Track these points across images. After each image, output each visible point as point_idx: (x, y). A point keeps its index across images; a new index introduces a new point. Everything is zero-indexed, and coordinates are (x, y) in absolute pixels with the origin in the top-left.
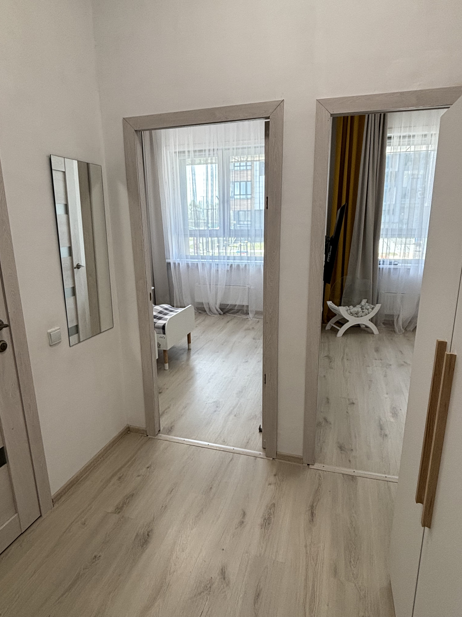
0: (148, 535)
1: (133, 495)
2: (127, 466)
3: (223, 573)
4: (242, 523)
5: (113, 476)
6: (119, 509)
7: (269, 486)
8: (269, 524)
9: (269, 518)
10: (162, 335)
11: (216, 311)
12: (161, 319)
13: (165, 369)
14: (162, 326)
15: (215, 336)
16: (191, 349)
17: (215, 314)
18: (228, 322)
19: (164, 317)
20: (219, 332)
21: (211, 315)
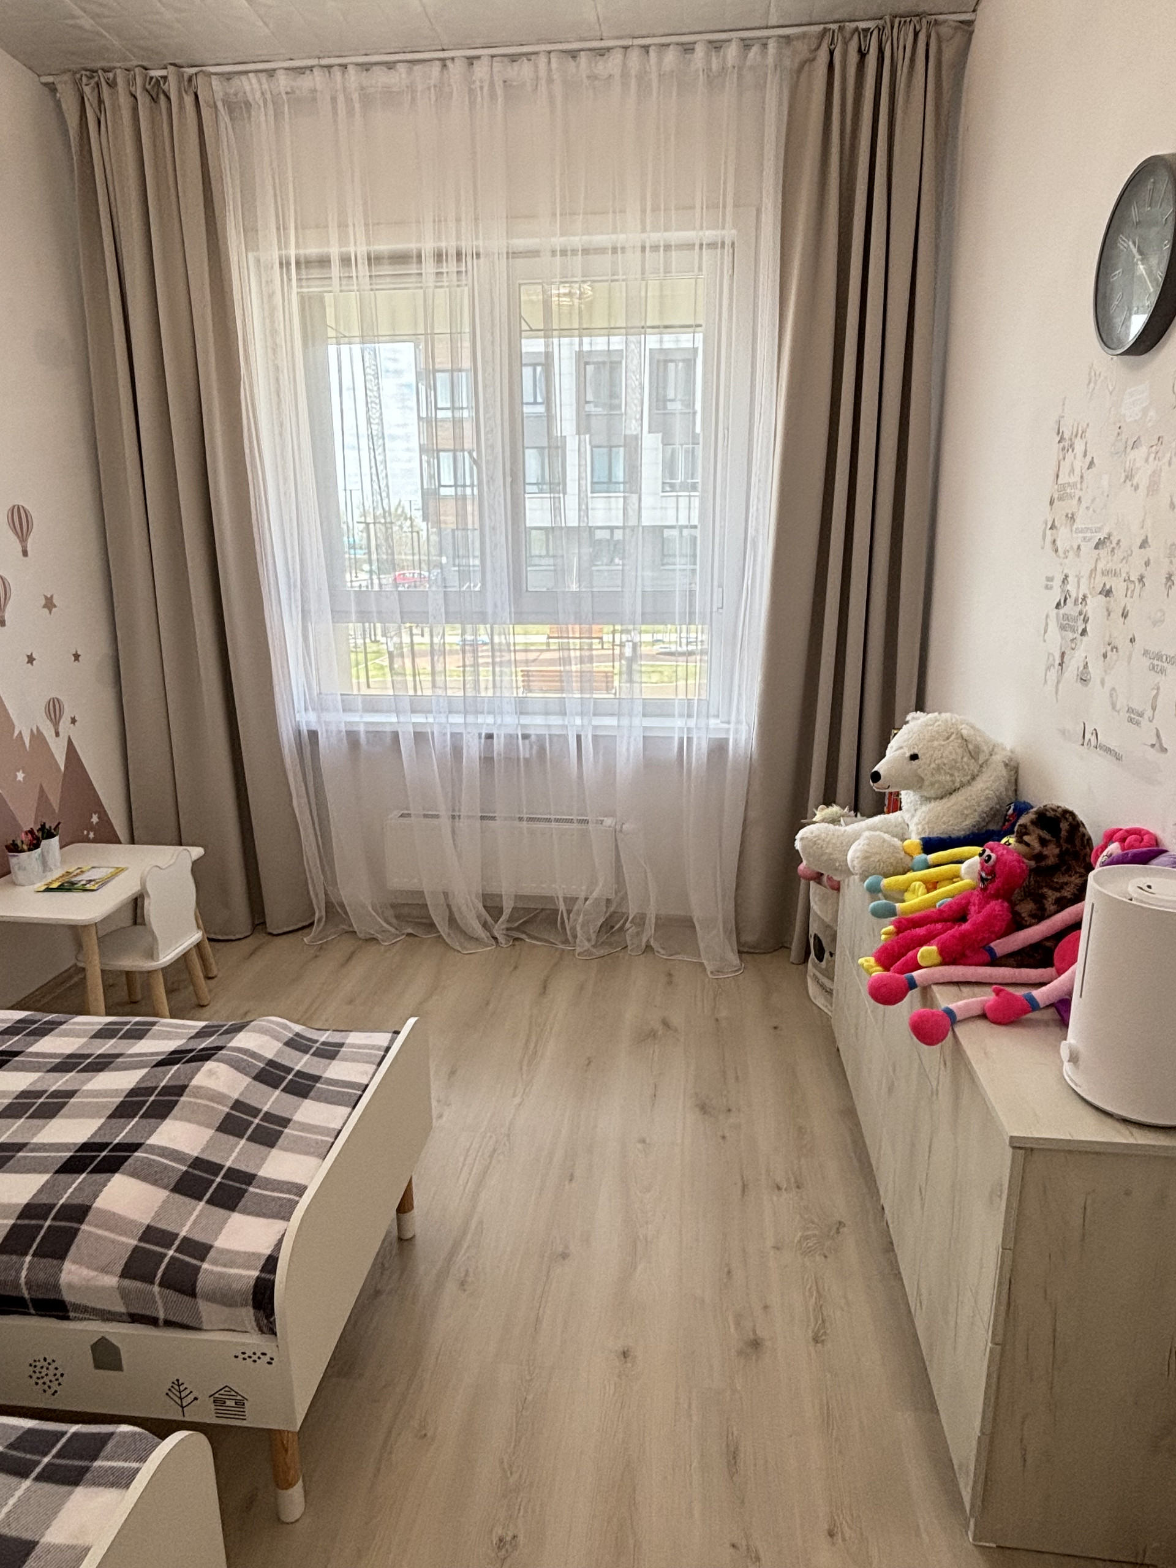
10: (254, 1340)
11: (481, 932)
12: (242, 1193)
13: (283, 1518)
14: (252, 1283)
15: (517, 1100)
16: (414, 1236)
17: (477, 940)
18: (545, 987)
19: (262, 1173)
20: (525, 1068)
21: (461, 945)
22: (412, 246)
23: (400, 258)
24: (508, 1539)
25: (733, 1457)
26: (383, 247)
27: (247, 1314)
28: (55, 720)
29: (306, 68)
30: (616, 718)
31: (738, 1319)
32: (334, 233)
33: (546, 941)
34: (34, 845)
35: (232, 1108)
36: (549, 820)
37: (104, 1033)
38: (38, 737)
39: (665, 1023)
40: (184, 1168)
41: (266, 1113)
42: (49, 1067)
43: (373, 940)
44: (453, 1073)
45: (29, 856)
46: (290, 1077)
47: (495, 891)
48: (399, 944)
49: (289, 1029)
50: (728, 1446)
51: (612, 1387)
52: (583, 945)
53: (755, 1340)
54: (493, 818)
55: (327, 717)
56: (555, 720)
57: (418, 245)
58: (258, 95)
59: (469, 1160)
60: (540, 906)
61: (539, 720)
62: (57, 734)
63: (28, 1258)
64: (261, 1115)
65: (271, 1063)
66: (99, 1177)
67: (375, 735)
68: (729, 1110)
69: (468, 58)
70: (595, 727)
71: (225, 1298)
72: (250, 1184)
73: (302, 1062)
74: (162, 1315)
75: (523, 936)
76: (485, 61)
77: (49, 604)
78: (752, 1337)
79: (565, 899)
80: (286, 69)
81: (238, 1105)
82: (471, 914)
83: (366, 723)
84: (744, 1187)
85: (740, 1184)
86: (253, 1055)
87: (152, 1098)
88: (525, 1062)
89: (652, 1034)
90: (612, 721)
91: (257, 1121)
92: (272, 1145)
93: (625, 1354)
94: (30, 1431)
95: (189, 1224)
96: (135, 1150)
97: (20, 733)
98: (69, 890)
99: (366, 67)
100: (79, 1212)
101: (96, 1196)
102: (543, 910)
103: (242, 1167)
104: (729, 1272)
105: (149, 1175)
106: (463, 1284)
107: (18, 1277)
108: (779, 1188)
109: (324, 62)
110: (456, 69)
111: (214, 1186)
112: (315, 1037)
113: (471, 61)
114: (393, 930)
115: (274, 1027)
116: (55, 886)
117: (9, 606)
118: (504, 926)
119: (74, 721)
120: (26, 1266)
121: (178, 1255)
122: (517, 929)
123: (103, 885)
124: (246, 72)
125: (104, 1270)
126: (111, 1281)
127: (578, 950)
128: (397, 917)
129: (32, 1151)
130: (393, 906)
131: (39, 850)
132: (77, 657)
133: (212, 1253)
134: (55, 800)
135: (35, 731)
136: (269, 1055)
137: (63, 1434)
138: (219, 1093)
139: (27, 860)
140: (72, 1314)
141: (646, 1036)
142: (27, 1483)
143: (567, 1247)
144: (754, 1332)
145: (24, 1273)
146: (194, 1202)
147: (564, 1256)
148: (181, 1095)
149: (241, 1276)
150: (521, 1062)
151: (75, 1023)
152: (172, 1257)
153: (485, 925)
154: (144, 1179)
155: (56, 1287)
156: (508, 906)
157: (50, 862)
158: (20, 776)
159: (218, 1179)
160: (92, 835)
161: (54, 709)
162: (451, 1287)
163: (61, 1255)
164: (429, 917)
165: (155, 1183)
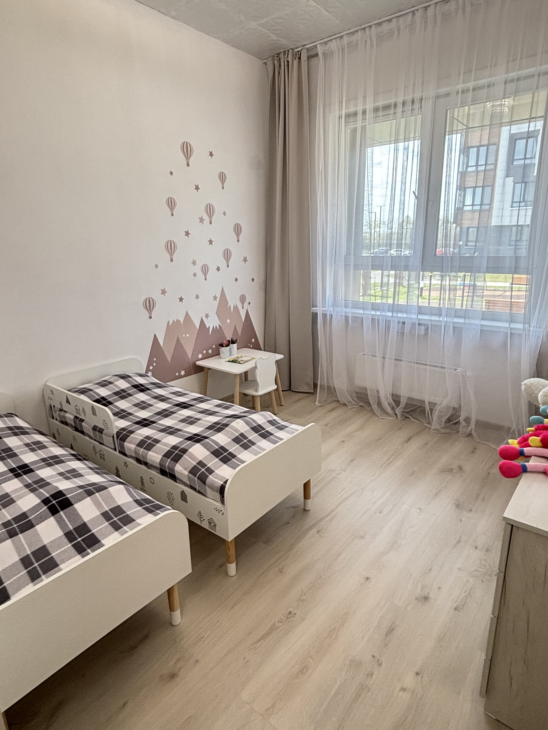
10: (219, 505)
11: (389, 410)
12: (229, 460)
13: (229, 574)
14: (220, 486)
15: (373, 478)
16: (309, 510)
17: (388, 414)
18: (409, 440)
19: (239, 456)
20: (383, 467)
21: (380, 415)
22: (392, 101)
23: (387, 107)
24: (293, 613)
25: (390, 631)
26: (381, 103)
27: (218, 495)
28: (243, 303)
29: (355, 32)
30: (463, 319)
31: (423, 587)
32: (360, 100)
33: (420, 421)
34: (228, 345)
35: (239, 435)
36: (426, 365)
37: (218, 406)
38: (236, 308)
39: (460, 468)
40: (217, 448)
41: (250, 440)
42: (198, 411)
43: (345, 405)
44: (352, 461)
45: (225, 349)
46: (263, 431)
47: (398, 393)
48: (355, 408)
49: (272, 417)
50: (391, 626)
51: (356, 587)
52: (435, 425)
53: (427, 597)
54: (401, 361)
55: (338, 309)
56: (436, 318)
57: (396, 100)
58: (336, 48)
59: (343, 492)
60: (420, 405)
61: (427, 317)
62: (243, 308)
63: (169, 460)
64: (247, 440)
65: (259, 425)
66: (194, 443)
67: (355, 318)
68: (471, 510)
69: (425, 7)
70: (454, 323)
71: (212, 488)
72: (233, 458)
73: (270, 428)
74: (197, 488)
75: (410, 417)
76: (432, 7)
77: (245, 260)
78: (426, 595)
79: (429, 403)
80: (347, 34)
81: (242, 435)
82: (386, 403)
83: (352, 313)
84: (459, 542)
85: (458, 539)
86: (254, 421)
87: (219, 426)
88: (384, 465)
89: (451, 470)
90: (462, 321)
91: (245, 441)
92: (246, 449)
93: (367, 579)
94: (149, 499)
95: (212, 463)
96: (206, 439)
97: (230, 306)
98: (235, 362)
99: (380, 24)
100: (184, 451)
101: (190, 448)
102: (420, 406)
103: (233, 452)
104: (431, 569)
105: (206, 446)
106: (318, 532)
107: (166, 464)
108: (476, 548)
109: (362, 27)
110: (418, 14)
111: (223, 455)
112: (280, 422)
113: (426, 8)
114: (354, 403)
115: (268, 416)
116: (231, 360)
117: (230, 260)
118: (402, 410)
119: (249, 303)
120: (168, 462)
121: (205, 471)
122: (407, 413)
123: (244, 363)
124: (331, 40)
125: (185, 469)
126: (186, 473)
127: (433, 427)
128: (358, 398)
129: (183, 432)
130: (356, 393)
131: (229, 347)
132: (253, 280)
133: (214, 473)
134: (240, 331)
135: (235, 306)
136: (260, 423)
137: (155, 502)
138: (238, 429)
139: (224, 350)
140: (178, 481)
141: (448, 470)
142: (140, 508)
143: (365, 535)
144: (428, 594)
145: (167, 464)
146: (216, 458)
147: (362, 537)
148: (226, 427)
149: (218, 482)
150: (383, 464)
151: (214, 402)
152: (203, 471)
153: (393, 408)
154: (205, 447)
155: (174, 470)
156: (403, 402)
157: (233, 353)
158: (228, 321)
159: (225, 454)
160: (251, 346)
161: (243, 299)
162: (314, 531)
163: (177, 461)
164: (368, 400)
165: (208, 449)
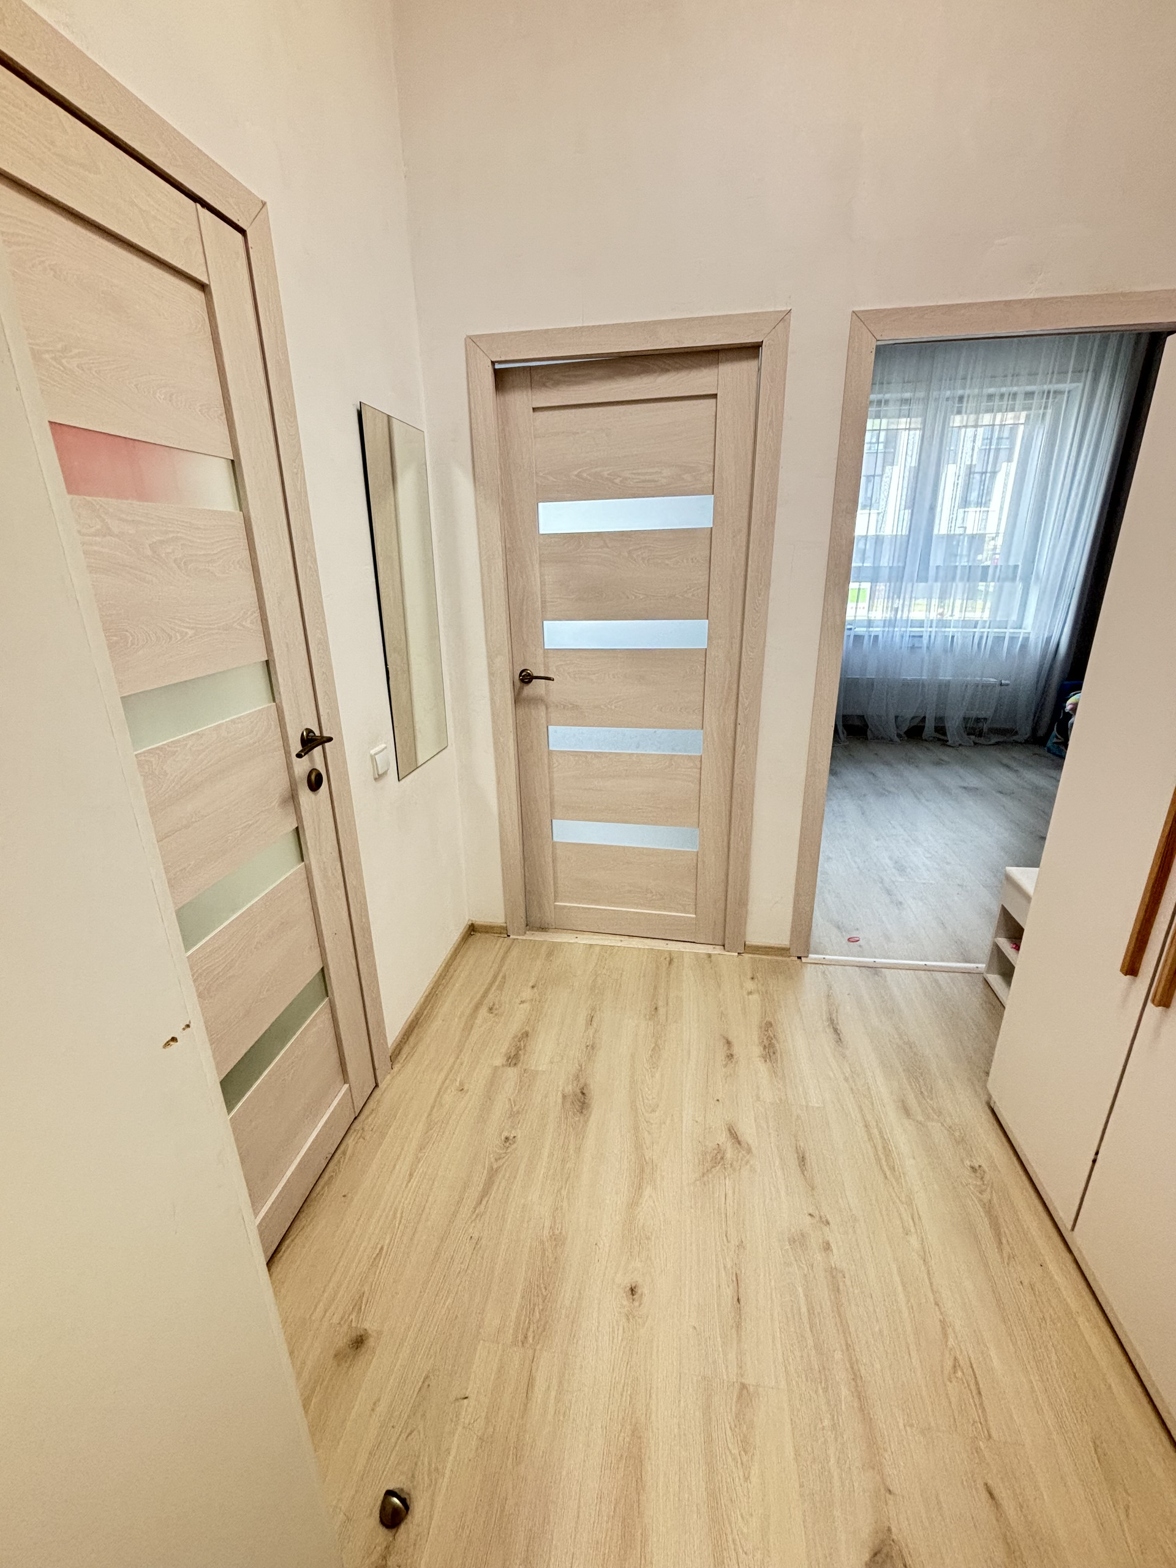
0: (583, 1094)
1: (526, 1034)
2: (494, 988)
3: (733, 1134)
4: (730, 1056)
5: (477, 1008)
6: (513, 1059)
7: (750, 996)
8: (774, 1053)
9: (771, 1045)
